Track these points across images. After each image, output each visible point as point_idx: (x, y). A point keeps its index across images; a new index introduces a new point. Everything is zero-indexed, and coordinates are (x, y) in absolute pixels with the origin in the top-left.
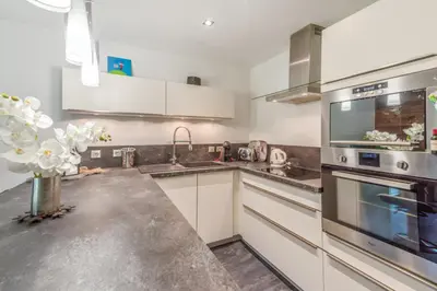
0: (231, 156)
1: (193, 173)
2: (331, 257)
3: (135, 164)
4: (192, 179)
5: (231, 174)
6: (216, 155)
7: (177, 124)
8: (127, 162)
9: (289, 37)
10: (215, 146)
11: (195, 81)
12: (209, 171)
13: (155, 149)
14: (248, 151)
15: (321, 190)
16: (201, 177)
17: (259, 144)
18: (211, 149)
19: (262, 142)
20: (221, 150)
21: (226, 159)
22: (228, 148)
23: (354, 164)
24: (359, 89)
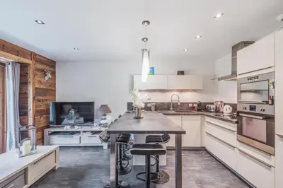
0: (202, 108)
1: (180, 114)
2: (240, 151)
3: (156, 110)
4: (179, 117)
5: (199, 117)
6: (193, 108)
7: (173, 93)
8: (153, 108)
9: (231, 48)
10: (193, 103)
11: (181, 73)
12: (188, 114)
13: (164, 104)
14: (212, 106)
15: (237, 122)
16: (183, 116)
17: (219, 103)
18: (190, 105)
19: (221, 102)
20: (195, 105)
21: (199, 110)
22: (200, 104)
23: (248, 110)
24: (250, 78)
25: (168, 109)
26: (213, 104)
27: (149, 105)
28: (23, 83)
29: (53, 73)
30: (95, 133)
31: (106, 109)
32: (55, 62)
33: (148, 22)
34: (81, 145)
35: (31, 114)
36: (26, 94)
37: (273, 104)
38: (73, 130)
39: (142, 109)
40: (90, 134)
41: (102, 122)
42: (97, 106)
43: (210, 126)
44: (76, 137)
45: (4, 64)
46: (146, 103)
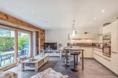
0: (93, 45)
1: (85, 47)
2: (103, 57)
3: (77, 45)
5: (92, 48)
6: (90, 45)
7: (83, 40)
8: (76, 45)
11: (86, 33)
12: (88, 47)
13: (80, 43)
14: (97, 44)
15: (103, 49)
17: (100, 43)
18: (89, 44)
21: (92, 46)
22: (92, 44)
23: (105, 45)
24: (106, 36)
25: (81, 45)
26: (98, 43)
27: (74, 44)
28: (37, 37)
29: (44, 34)
30: (57, 52)
31: (60, 45)
32: (45, 30)
33: (75, 21)
34: (53, 56)
35: (39, 46)
36: (38, 40)
37: (110, 43)
38: (51, 51)
39: (73, 45)
40: (56, 53)
41: (59, 49)
42: (58, 44)
43: (96, 51)
44: (52, 53)
45: (32, 32)
46: (74, 43)
